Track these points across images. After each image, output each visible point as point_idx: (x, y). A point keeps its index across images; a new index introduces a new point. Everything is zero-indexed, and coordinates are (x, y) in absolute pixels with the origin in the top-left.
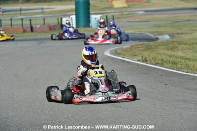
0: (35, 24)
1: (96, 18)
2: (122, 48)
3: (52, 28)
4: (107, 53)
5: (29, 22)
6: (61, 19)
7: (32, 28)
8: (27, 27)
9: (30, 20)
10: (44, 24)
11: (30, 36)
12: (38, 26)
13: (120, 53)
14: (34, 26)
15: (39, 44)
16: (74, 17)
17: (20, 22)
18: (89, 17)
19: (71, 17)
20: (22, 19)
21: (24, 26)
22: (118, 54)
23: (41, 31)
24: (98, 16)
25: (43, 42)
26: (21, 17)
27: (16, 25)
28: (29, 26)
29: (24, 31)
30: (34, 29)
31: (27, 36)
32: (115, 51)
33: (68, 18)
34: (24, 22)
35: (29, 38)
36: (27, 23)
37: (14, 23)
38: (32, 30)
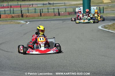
0: (61, 12)
1: (94, 9)
2: (108, 25)
3: (70, 13)
4: (100, 27)
5: (58, 10)
6: (75, 9)
7: (59, 13)
8: (56, 13)
9: (58, 9)
10: (66, 11)
11: (58, 18)
12: (62, 13)
13: (107, 27)
14: (60, 13)
15: (63, 22)
16: (82, 8)
17: (53, 10)
18: (90, 8)
19: (80, 7)
20: (54, 9)
21: (55, 12)
22: (106, 28)
23: (64, 15)
24: (95, 7)
25: (65, 21)
26: (53, 8)
27: (51, 12)
28: (58, 12)
29: (55, 15)
30: (60, 14)
31: (56, 18)
32: (104, 26)
33: (79, 8)
34: (55, 10)
35: (58, 19)
36: (56, 11)
37: (49, 11)
38: (59, 15)
